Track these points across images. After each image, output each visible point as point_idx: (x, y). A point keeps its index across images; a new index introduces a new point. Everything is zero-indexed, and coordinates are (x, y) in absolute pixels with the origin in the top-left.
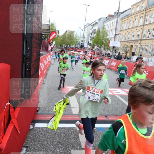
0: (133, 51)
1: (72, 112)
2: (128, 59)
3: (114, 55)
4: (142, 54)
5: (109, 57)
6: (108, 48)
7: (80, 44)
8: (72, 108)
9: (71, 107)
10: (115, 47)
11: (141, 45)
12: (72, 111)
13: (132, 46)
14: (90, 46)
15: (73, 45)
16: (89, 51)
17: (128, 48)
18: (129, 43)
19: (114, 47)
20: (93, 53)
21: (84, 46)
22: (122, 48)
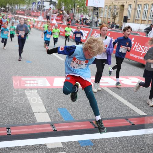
0: (125, 14)
1: (36, 120)
2: (117, 27)
3: (95, 22)
4: (139, 19)
5: (87, 24)
6: (84, 10)
7: (37, 3)
8: (34, 112)
9: (32, 111)
10: (97, 8)
11: (138, 3)
12: (35, 118)
13: (123, 6)
14: (54, 7)
15: (24, 6)
16: (52, 15)
17: (117, 9)
18: (118, 2)
19: (95, 9)
20: (59, 18)
21: (44, 6)
22: (106, 9)
